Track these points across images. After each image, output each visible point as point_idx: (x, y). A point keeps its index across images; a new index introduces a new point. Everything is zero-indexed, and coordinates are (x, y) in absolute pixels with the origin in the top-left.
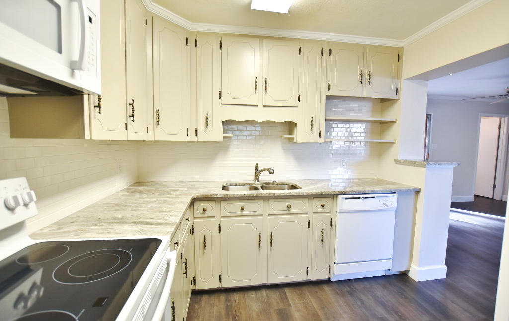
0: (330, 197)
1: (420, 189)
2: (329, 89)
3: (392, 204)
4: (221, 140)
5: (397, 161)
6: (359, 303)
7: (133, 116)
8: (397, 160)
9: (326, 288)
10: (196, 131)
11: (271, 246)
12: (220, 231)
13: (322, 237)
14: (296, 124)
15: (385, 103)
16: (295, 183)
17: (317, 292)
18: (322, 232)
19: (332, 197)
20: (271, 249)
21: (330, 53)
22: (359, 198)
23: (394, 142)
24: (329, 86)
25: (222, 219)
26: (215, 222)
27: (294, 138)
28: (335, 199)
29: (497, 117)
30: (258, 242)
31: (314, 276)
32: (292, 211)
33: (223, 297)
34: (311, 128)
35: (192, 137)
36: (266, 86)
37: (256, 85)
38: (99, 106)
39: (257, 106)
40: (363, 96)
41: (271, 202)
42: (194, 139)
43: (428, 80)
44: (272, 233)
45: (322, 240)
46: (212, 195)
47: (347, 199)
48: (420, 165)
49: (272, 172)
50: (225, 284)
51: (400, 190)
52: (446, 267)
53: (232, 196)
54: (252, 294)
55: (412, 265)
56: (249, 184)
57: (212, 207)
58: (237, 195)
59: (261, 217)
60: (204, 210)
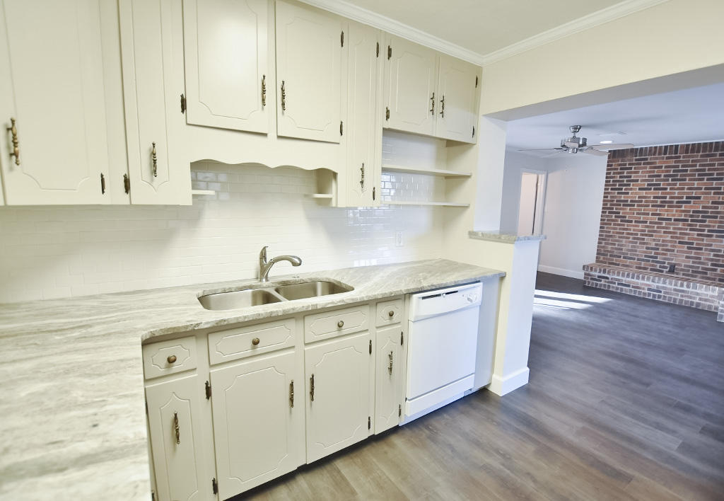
0: (401, 299)
1: (505, 273)
2: (388, 117)
3: (476, 298)
4: (189, 202)
5: (472, 234)
6: (449, 452)
8: (473, 232)
9: (396, 440)
10: (127, 182)
11: (312, 399)
12: (209, 394)
13: (391, 365)
14: (335, 175)
15: (452, 147)
16: (334, 278)
17: (386, 453)
18: (390, 357)
19: (403, 299)
20: (311, 404)
21: (390, 55)
22: (439, 295)
23: (467, 207)
24: (388, 111)
25: (213, 371)
26: (198, 380)
27: (331, 199)
28: (407, 300)
29: (534, 173)
30: (288, 397)
32: (344, 332)
34: (362, 182)
35: (115, 195)
36: (283, 97)
37: (264, 92)
39: (265, 135)
40: (434, 135)
41: (308, 320)
42: (120, 198)
43: (507, 121)
44: (313, 376)
45: (391, 369)
46: (187, 326)
47: (424, 298)
48: (496, 238)
49: (299, 262)
51: (486, 277)
52: (528, 369)
53: (235, 321)
55: (494, 376)
56: (250, 287)
57: (187, 353)
58: (245, 317)
59: (291, 352)
60: (171, 360)
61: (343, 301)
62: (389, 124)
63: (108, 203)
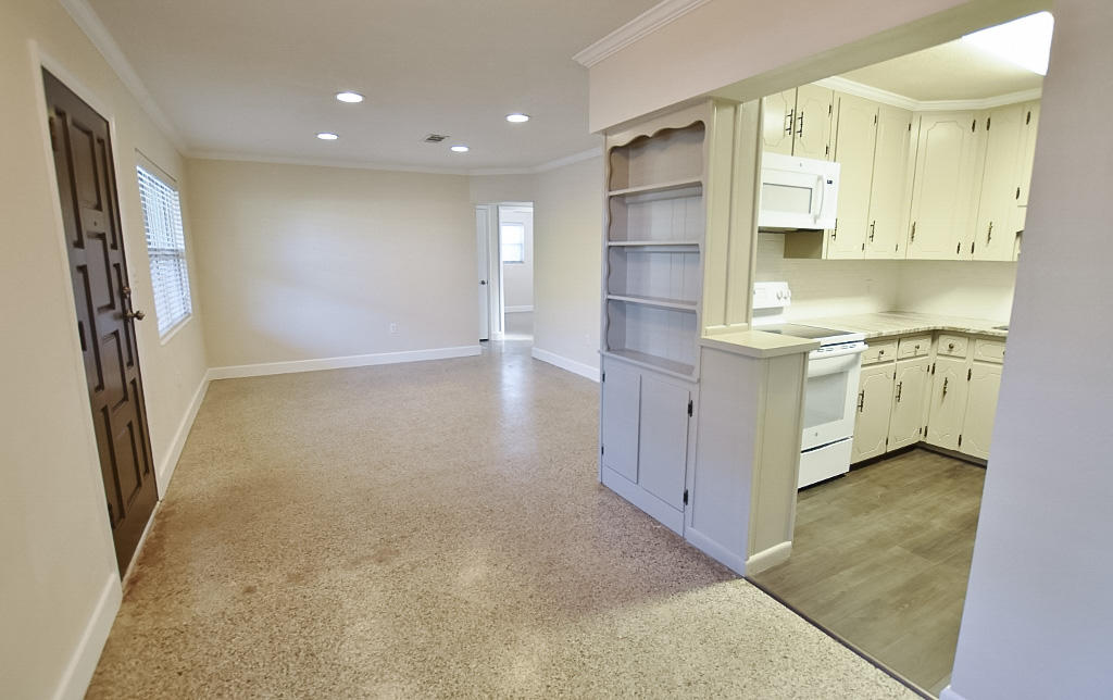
7: (872, 237)
10: (973, 247)
12: (969, 378)
38: (835, 236)
42: (966, 257)
46: (962, 329)
53: (991, 335)
57: (961, 345)
58: (999, 333)
60: (951, 347)
63: (960, 259)
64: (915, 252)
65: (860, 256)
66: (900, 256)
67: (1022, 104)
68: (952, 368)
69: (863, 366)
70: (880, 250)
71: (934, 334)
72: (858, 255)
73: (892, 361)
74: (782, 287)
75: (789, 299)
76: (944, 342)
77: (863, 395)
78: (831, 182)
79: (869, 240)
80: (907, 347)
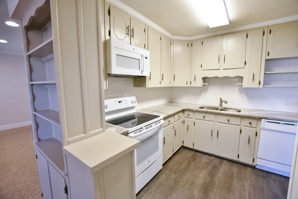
0: (256, 119)
2: (268, 55)
7: (163, 79)
10: (191, 82)
11: (218, 137)
12: (194, 124)
13: (249, 140)
14: (242, 77)
18: (249, 138)
19: (258, 120)
20: (217, 139)
21: (270, 33)
24: (268, 53)
25: (196, 120)
27: (242, 85)
30: (211, 133)
31: (242, 160)
32: (230, 123)
33: (193, 152)
34: (253, 79)
35: (189, 85)
36: (224, 59)
37: (219, 59)
38: (150, 79)
39: (219, 69)
41: (219, 116)
44: (218, 131)
47: (268, 122)
49: (226, 102)
50: (195, 148)
53: (200, 111)
54: (207, 156)
56: (215, 107)
57: (191, 114)
58: (202, 110)
59: (213, 122)
60: (188, 115)
61: (229, 113)
62: (268, 58)
63: (188, 86)
64: (176, 84)
65: (159, 86)
66: (171, 85)
67: (200, 39)
68: (189, 122)
69: (164, 128)
70: (165, 84)
71: (183, 111)
72: (158, 85)
73: (172, 123)
74: (133, 98)
75: (136, 103)
76: (186, 113)
77: (164, 139)
78: (147, 58)
79: (162, 80)
80: (176, 117)
